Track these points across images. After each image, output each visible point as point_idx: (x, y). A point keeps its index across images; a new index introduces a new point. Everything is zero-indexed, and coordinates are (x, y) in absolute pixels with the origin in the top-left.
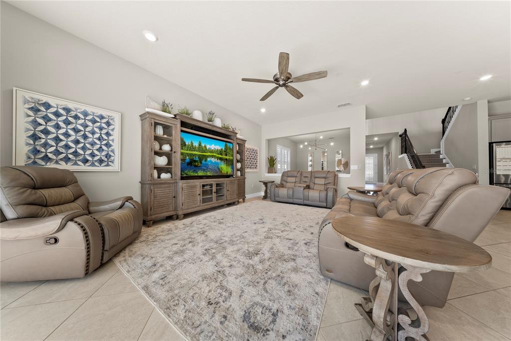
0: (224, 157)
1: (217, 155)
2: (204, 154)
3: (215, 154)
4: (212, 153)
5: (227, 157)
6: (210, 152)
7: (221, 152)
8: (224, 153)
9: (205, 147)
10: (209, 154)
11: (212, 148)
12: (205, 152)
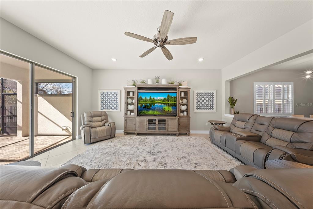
0: (167, 102)
1: (162, 102)
2: (153, 102)
3: (160, 102)
4: (158, 101)
5: (169, 102)
6: (157, 101)
7: (164, 100)
8: (166, 100)
9: (154, 98)
10: (156, 102)
11: (158, 99)
12: (153, 101)
